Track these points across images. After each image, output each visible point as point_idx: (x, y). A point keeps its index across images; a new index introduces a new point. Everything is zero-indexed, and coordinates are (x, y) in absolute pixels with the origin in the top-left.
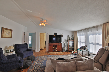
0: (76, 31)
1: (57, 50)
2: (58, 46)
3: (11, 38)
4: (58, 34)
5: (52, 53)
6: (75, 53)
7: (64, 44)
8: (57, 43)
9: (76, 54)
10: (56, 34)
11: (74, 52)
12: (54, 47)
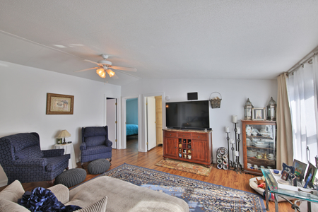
0: (283, 74)
1: (190, 157)
2: (193, 143)
3: (71, 112)
4: (200, 98)
5: (172, 162)
6: (263, 190)
7: (228, 139)
8: (189, 131)
9: (263, 197)
10: (192, 96)
11: (259, 183)
12: (180, 145)
